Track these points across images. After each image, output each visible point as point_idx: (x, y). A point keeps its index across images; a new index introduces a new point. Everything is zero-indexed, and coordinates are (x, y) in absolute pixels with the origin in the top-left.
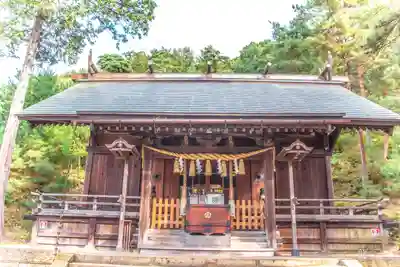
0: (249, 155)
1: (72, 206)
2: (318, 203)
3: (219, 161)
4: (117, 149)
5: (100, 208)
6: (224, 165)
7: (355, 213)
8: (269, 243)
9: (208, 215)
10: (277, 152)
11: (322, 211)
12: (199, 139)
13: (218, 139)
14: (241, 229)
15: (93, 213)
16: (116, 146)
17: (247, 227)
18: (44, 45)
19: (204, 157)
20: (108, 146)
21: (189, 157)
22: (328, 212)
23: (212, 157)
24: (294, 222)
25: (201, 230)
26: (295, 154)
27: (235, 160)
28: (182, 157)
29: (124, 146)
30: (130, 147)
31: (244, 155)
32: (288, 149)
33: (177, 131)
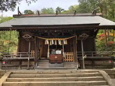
0: (68, 38)
2: (91, 53)
3: (59, 40)
4: (26, 37)
6: (61, 42)
7: (103, 56)
8: (75, 66)
9: (56, 57)
10: (77, 37)
11: (93, 55)
12: (53, 34)
13: (59, 34)
15: (20, 58)
17: (70, 61)
18: (3, 5)
19: (54, 39)
21: (50, 39)
22: (94, 56)
23: (57, 39)
25: (54, 62)
26: (83, 37)
27: (64, 40)
28: (47, 39)
32: (81, 36)
33: (46, 31)
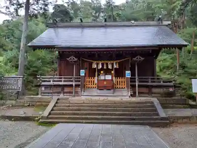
1: (54, 81)
2: (149, 78)
3: (109, 63)
5: (64, 81)
6: (111, 65)
8: (127, 93)
9: (105, 83)
10: (131, 60)
11: (150, 81)
13: (109, 55)
14: (120, 88)
15: (62, 83)
16: (71, 59)
19: (103, 62)
20: (68, 59)
21: (98, 62)
22: (152, 82)
23: (106, 62)
24: (137, 85)
26: (137, 60)
27: (115, 63)
28: (95, 62)
29: (73, 59)
30: (76, 59)
31: (119, 61)
